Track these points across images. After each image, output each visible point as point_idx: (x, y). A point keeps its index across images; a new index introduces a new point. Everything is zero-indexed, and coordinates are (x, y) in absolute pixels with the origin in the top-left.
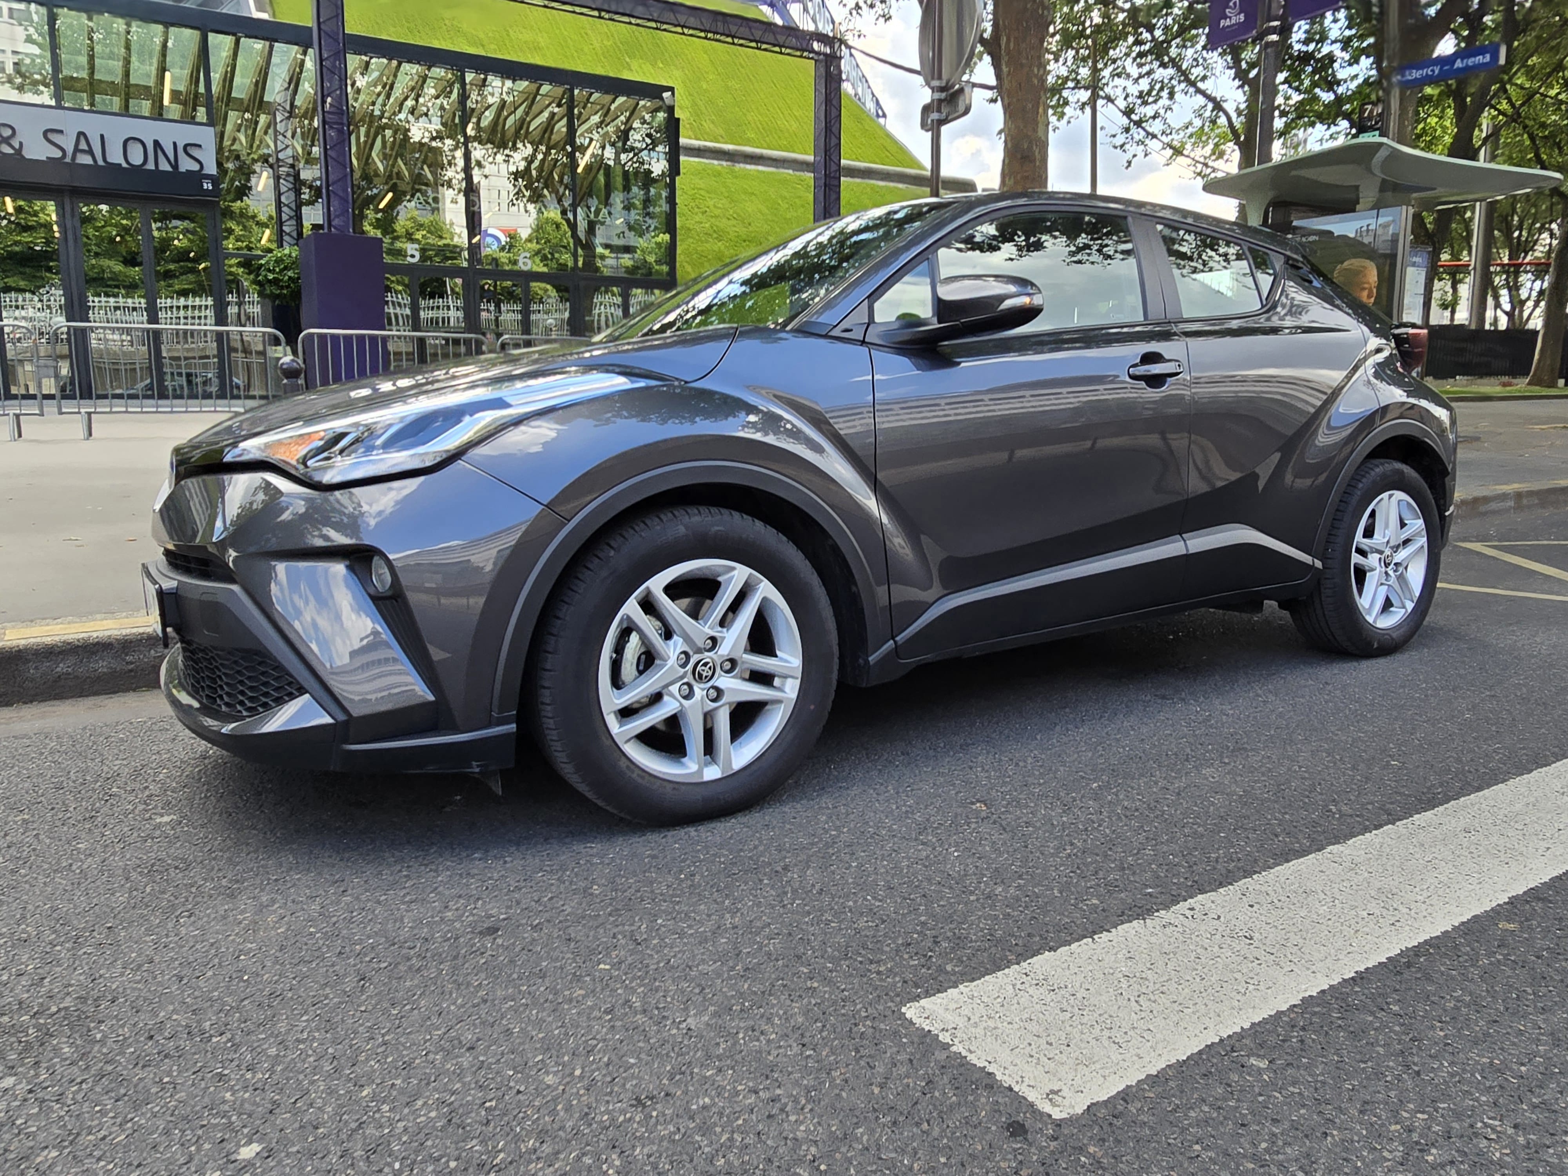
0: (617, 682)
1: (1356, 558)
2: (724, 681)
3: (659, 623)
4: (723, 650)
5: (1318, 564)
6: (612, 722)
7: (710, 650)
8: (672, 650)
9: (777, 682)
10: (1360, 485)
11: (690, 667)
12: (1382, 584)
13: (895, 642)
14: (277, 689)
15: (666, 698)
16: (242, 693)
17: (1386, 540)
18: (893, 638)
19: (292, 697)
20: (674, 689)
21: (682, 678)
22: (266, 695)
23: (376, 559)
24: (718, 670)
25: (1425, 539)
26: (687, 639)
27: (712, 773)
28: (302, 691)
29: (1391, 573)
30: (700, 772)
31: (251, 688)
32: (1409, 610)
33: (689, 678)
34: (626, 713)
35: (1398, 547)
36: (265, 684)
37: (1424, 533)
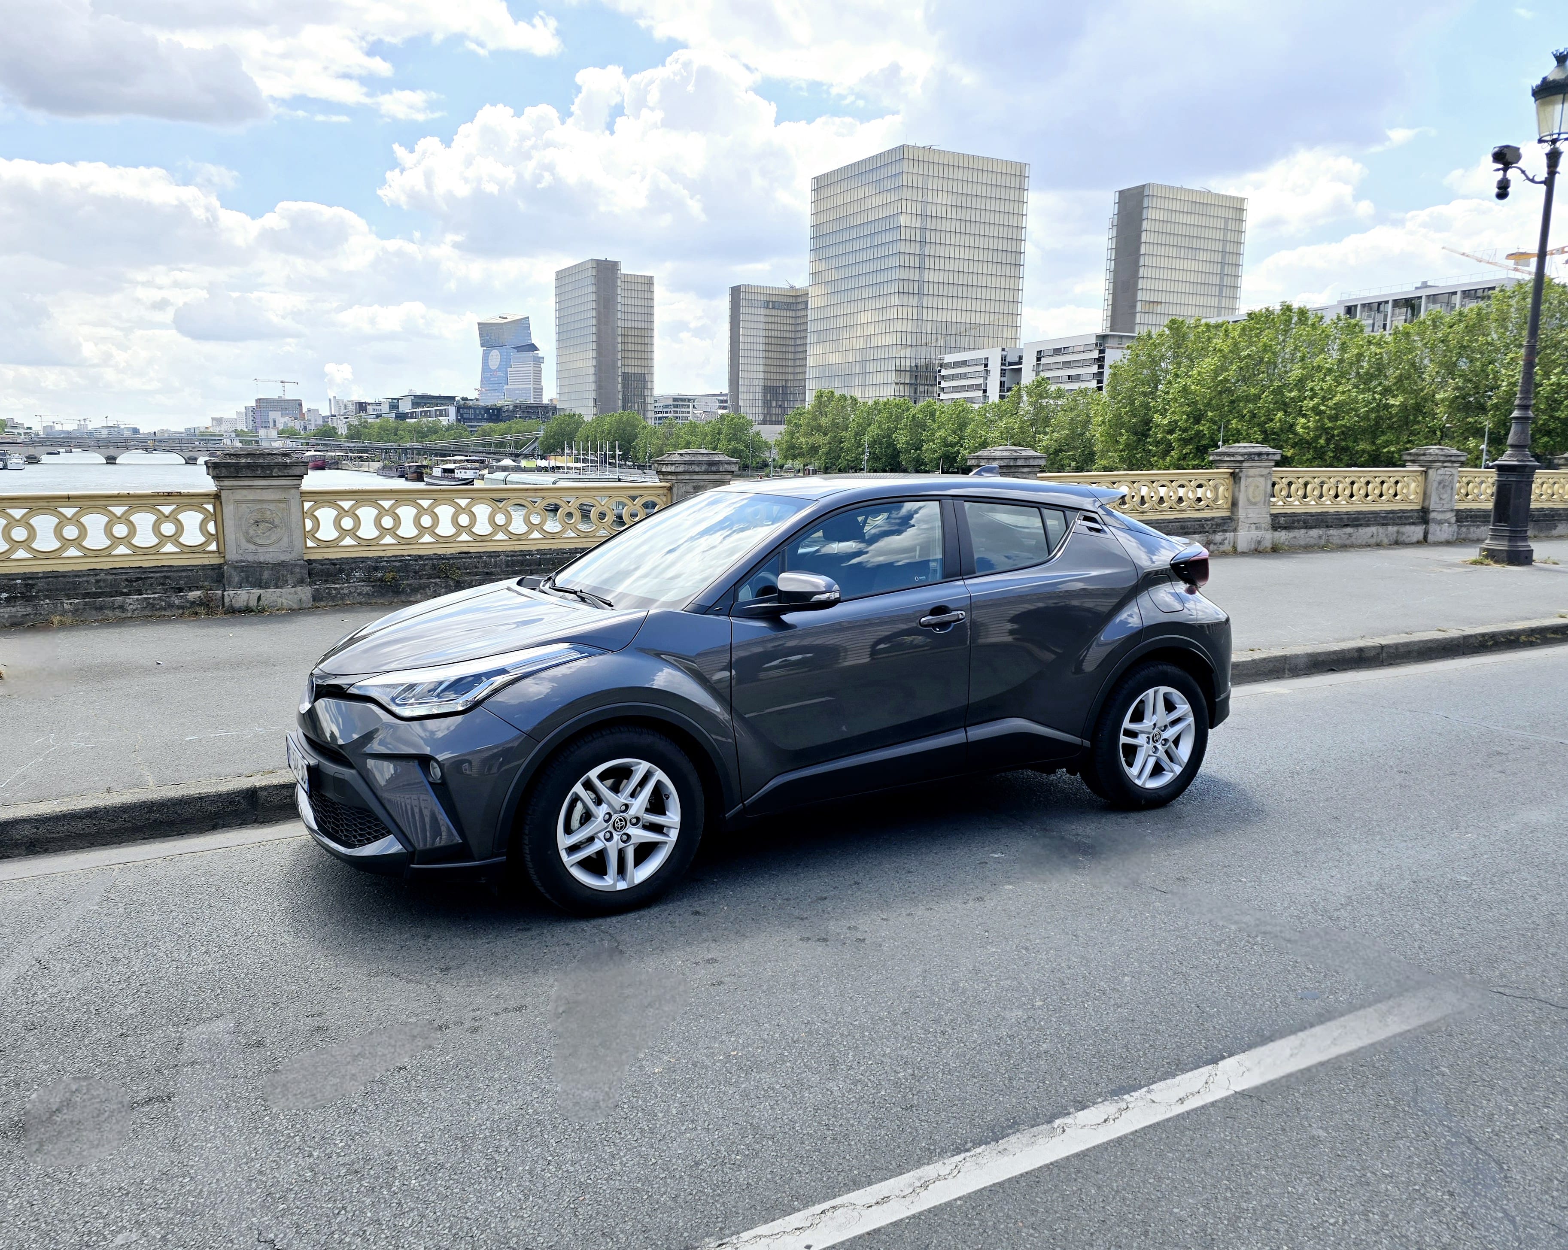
0: (568, 831)
1: (1124, 739)
2: (632, 831)
3: (593, 796)
4: (632, 812)
5: (1087, 743)
6: (564, 855)
7: (623, 812)
8: (601, 812)
9: (665, 831)
10: (1126, 686)
11: (611, 822)
12: (1149, 756)
13: (744, 805)
14: (376, 831)
15: (596, 840)
16: (356, 831)
17: (1152, 723)
18: (742, 802)
19: (384, 836)
20: (601, 835)
21: (606, 828)
22: (369, 833)
23: (432, 762)
24: (628, 823)
25: (1192, 718)
26: (610, 805)
27: (622, 886)
28: (389, 833)
29: (1159, 747)
30: (615, 885)
31: (361, 829)
32: (1178, 773)
33: (611, 829)
34: (573, 849)
35: (1166, 727)
36: (369, 828)
37: (1191, 714)
